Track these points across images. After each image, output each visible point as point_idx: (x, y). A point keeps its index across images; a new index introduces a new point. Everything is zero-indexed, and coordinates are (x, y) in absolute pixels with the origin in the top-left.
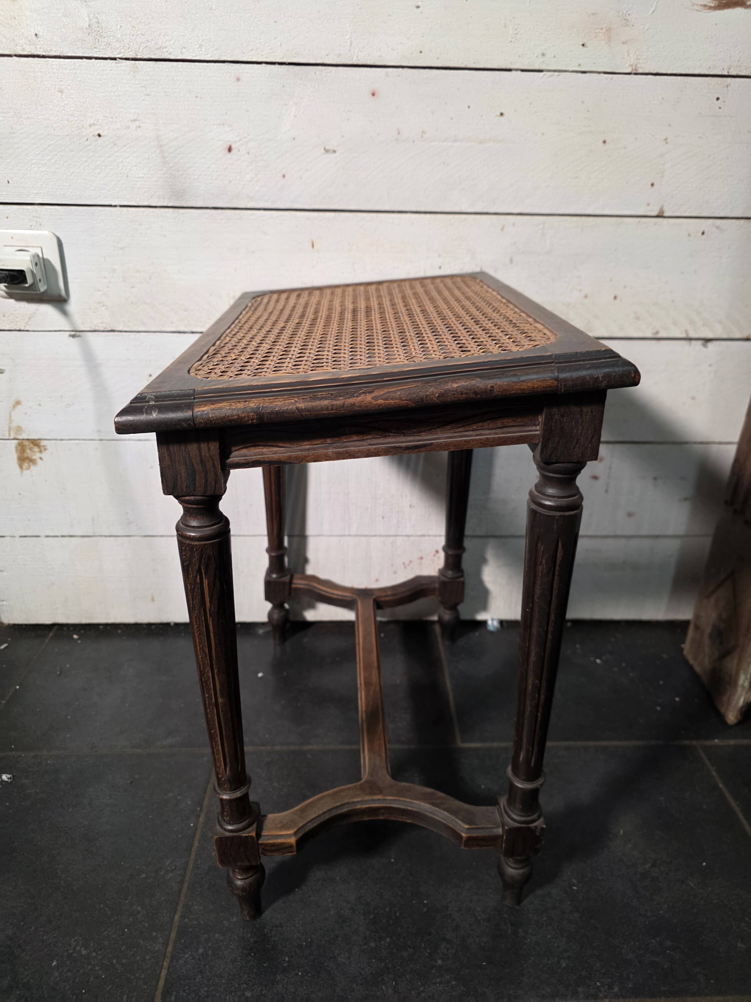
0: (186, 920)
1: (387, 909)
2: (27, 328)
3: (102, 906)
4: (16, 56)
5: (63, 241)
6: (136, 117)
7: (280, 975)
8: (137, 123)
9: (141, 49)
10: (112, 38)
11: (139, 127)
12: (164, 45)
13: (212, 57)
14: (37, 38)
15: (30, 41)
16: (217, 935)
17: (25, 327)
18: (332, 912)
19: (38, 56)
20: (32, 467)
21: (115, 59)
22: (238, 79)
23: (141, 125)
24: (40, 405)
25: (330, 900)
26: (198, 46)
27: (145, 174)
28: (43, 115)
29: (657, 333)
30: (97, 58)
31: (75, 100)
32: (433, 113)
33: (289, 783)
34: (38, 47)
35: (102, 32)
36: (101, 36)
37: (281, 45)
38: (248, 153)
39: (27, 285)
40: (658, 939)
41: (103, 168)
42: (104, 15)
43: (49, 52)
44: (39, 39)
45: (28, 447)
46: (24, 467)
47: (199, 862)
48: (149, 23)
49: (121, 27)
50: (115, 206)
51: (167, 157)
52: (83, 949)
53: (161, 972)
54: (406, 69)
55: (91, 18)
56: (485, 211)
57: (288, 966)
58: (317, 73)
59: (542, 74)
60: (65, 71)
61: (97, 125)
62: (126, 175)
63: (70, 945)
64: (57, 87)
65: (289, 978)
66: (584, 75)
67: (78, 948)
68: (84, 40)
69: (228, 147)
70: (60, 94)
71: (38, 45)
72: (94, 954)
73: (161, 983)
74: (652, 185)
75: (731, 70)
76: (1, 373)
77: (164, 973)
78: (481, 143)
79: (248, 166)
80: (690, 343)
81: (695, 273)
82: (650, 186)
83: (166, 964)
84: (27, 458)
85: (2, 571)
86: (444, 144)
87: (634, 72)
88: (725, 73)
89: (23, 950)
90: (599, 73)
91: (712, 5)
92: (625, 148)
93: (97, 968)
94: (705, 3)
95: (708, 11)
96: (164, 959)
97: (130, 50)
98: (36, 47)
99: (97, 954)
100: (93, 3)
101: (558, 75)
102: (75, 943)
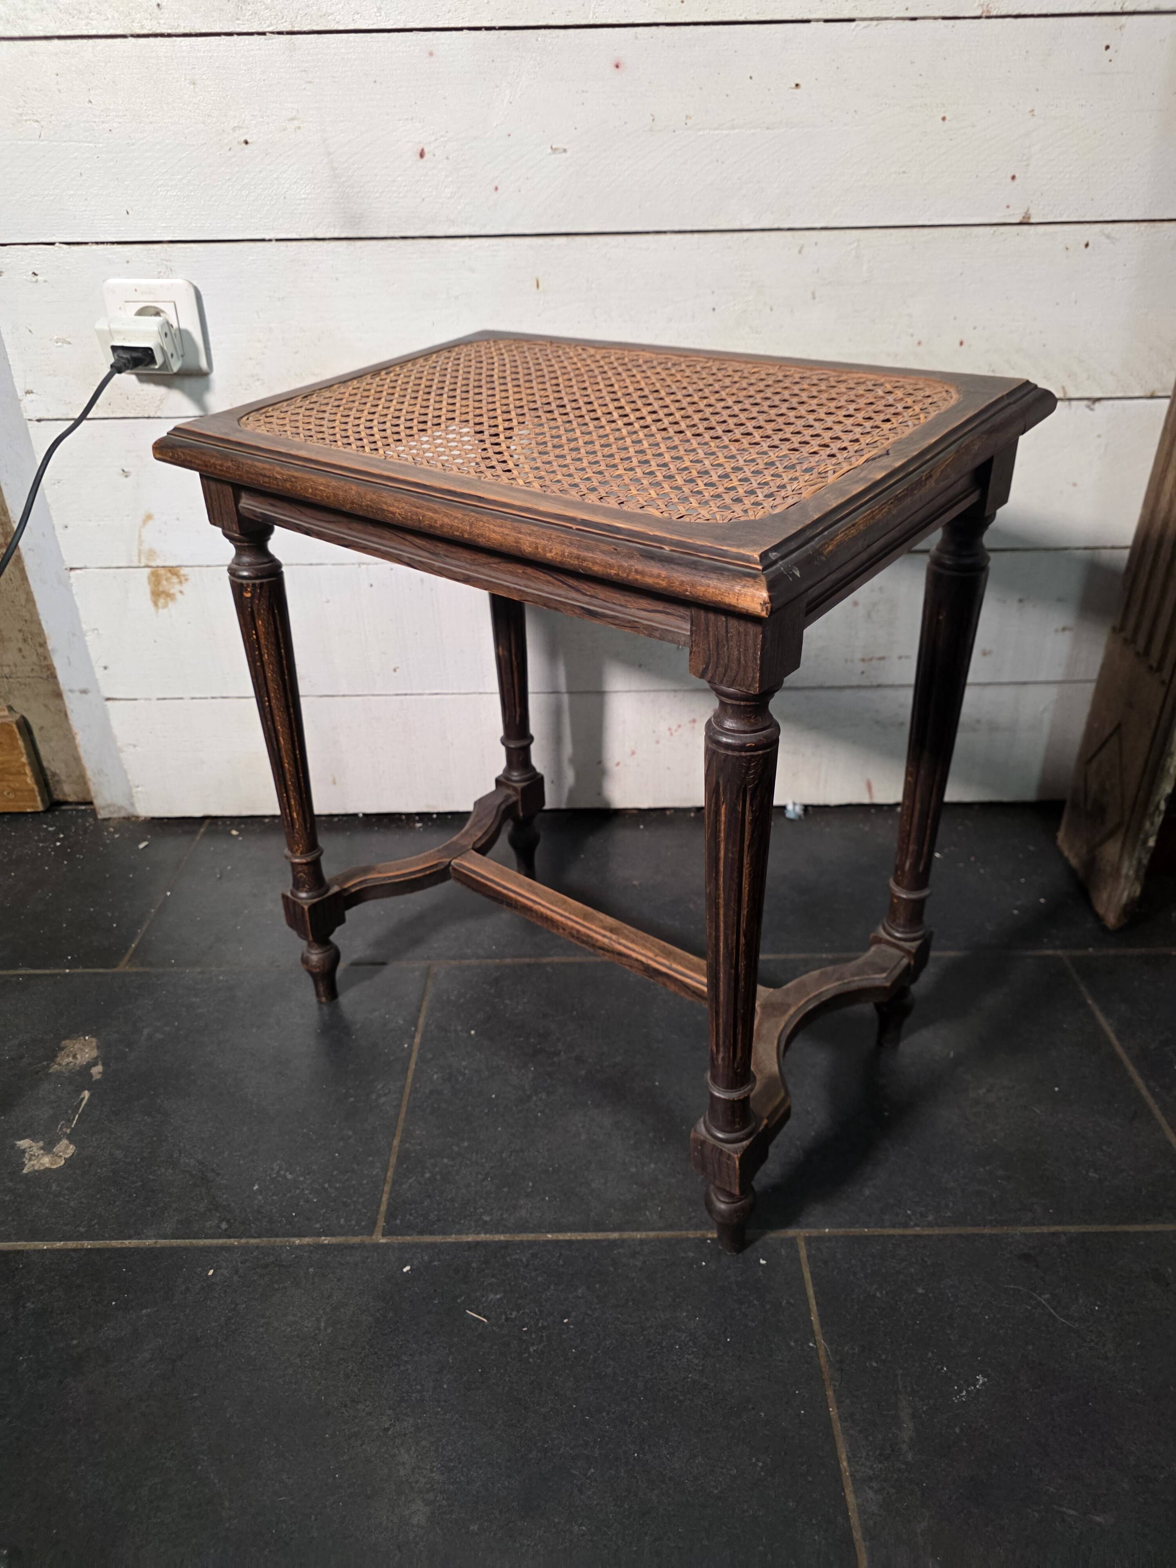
0: (407, 1145)
2: (158, 415)
4: (133, 36)
5: (202, 293)
6: (294, 113)
7: (523, 1200)
8: (296, 122)
9: (299, 18)
10: (259, 4)
11: (299, 128)
12: (329, 11)
13: (394, 24)
14: (160, 10)
15: (151, 16)
16: (445, 1161)
17: (156, 412)
18: (583, 1137)
19: (162, 35)
20: (171, 605)
21: (264, 34)
22: (431, 54)
23: (301, 126)
24: (178, 519)
25: (580, 1126)
26: (375, 11)
27: (308, 194)
28: (170, 117)
30: (239, 34)
31: (212, 94)
32: (701, 89)
34: (162, 21)
37: (488, 3)
38: (448, 158)
40: (988, 1168)
41: (252, 187)
43: (176, 29)
44: (162, 11)
45: (164, 577)
46: (160, 604)
47: (418, 1085)
50: (270, 240)
51: (337, 169)
52: (288, 1173)
53: (381, 1196)
54: (661, 28)
56: (776, 226)
57: (532, 1191)
58: (539, 39)
59: (853, 24)
60: (198, 54)
61: (242, 128)
62: (283, 197)
63: (272, 1169)
64: (188, 77)
66: (913, 22)
67: (282, 1172)
68: (222, 10)
69: (419, 151)
70: (192, 87)
71: (161, 19)
72: (301, 1179)
73: (383, 1208)
74: (1013, 178)
75: (1125, 5)
76: (126, 476)
77: (385, 1197)
78: (768, 128)
79: (447, 176)
80: (1070, 405)
81: (1076, 302)
82: (1009, 179)
83: (387, 1188)
84: (163, 592)
85: (135, 746)
86: (716, 132)
87: (984, 15)
88: (1118, 9)
89: (218, 1174)
90: (935, 18)
92: (973, 126)
93: (307, 1192)
96: (384, 1184)
97: (284, 21)
98: (159, 23)
99: (305, 1178)
101: (877, 25)
102: (277, 1167)
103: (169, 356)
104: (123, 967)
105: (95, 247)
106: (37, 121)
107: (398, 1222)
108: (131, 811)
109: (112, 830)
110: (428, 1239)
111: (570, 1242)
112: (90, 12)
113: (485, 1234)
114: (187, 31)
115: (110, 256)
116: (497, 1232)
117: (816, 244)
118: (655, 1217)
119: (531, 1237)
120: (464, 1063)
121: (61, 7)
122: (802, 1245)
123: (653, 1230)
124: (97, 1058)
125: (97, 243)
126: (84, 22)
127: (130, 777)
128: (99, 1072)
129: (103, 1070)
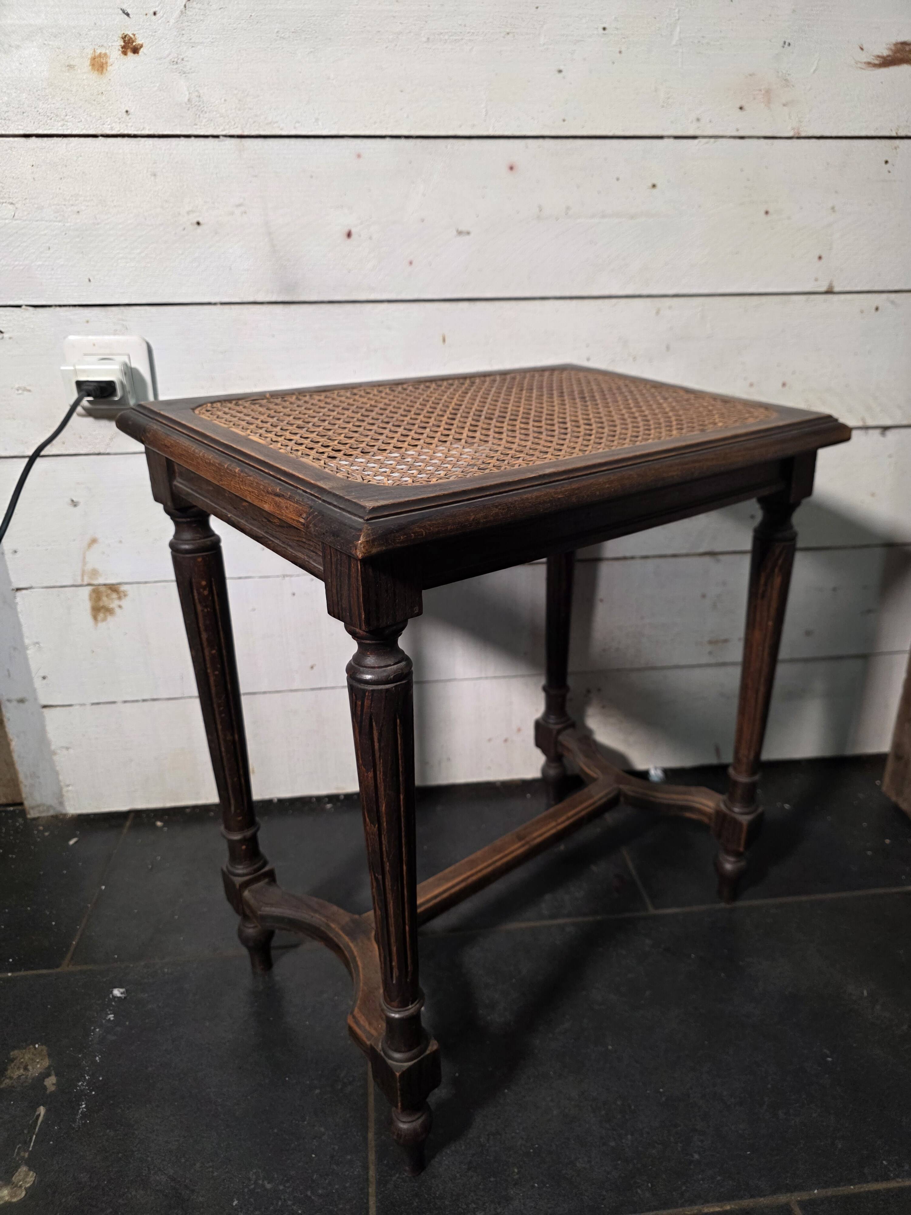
0: (383, 1137)
1: (619, 1103)
2: (108, 451)
3: (276, 1131)
4: (103, 136)
5: (152, 346)
6: (241, 201)
7: (512, 1189)
8: (242, 207)
9: (248, 125)
10: (215, 113)
11: (245, 212)
12: (274, 121)
13: (330, 132)
14: (129, 115)
15: (119, 119)
17: (107, 447)
18: (555, 1112)
19: (129, 136)
20: (109, 619)
21: (217, 137)
22: (359, 156)
23: (247, 211)
24: (121, 542)
25: (549, 1099)
26: (314, 120)
27: (250, 266)
28: (133, 202)
30: (197, 136)
31: (171, 184)
32: (578, 187)
34: (129, 125)
35: (204, 107)
36: (202, 111)
37: (408, 117)
38: (370, 238)
39: (116, 399)
41: (203, 260)
42: (206, 88)
43: (141, 131)
44: (130, 116)
45: (105, 594)
46: (99, 619)
48: (258, 96)
49: (225, 100)
50: (215, 304)
51: (276, 245)
52: (266, 1182)
53: (368, 1200)
54: (547, 140)
55: (191, 91)
56: (638, 293)
57: (519, 1178)
58: (448, 147)
59: (696, 141)
60: (160, 152)
61: (195, 211)
62: (229, 268)
63: (250, 1180)
64: (150, 170)
65: (524, 1192)
66: (742, 141)
67: (260, 1182)
68: (183, 117)
69: (347, 232)
70: (153, 178)
71: (128, 123)
74: (820, 258)
75: (899, 132)
76: (75, 506)
78: (632, 218)
79: (370, 253)
80: (867, 432)
81: (870, 353)
82: (816, 259)
83: (372, 1190)
84: (103, 607)
85: (68, 748)
86: (591, 220)
87: (797, 135)
88: (894, 134)
89: (193, 1191)
90: (758, 138)
91: (877, 62)
92: (789, 218)
93: (290, 1203)
94: (869, 60)
95: (873, 68)
96: (368, 1185)
97: (235, 126)
98: (127, 126)
99: (285, 1186)
100: (193, 74)
101: (715, 142)
102: (254, 1177)
104: (67, 966)
105: (58, 309)
106: (12, 204)
108: (59, 809)
109: (41, 828)
112: (66, 115)
114: (152, 133)
115: (70, 317)
117: (670, 308)
121: (41, 111)
124: (49, 1068)
125: (60, 306)
126: (60, 124)
127: (60, 777)
128: (53, 1084)
129: (57, 1081)
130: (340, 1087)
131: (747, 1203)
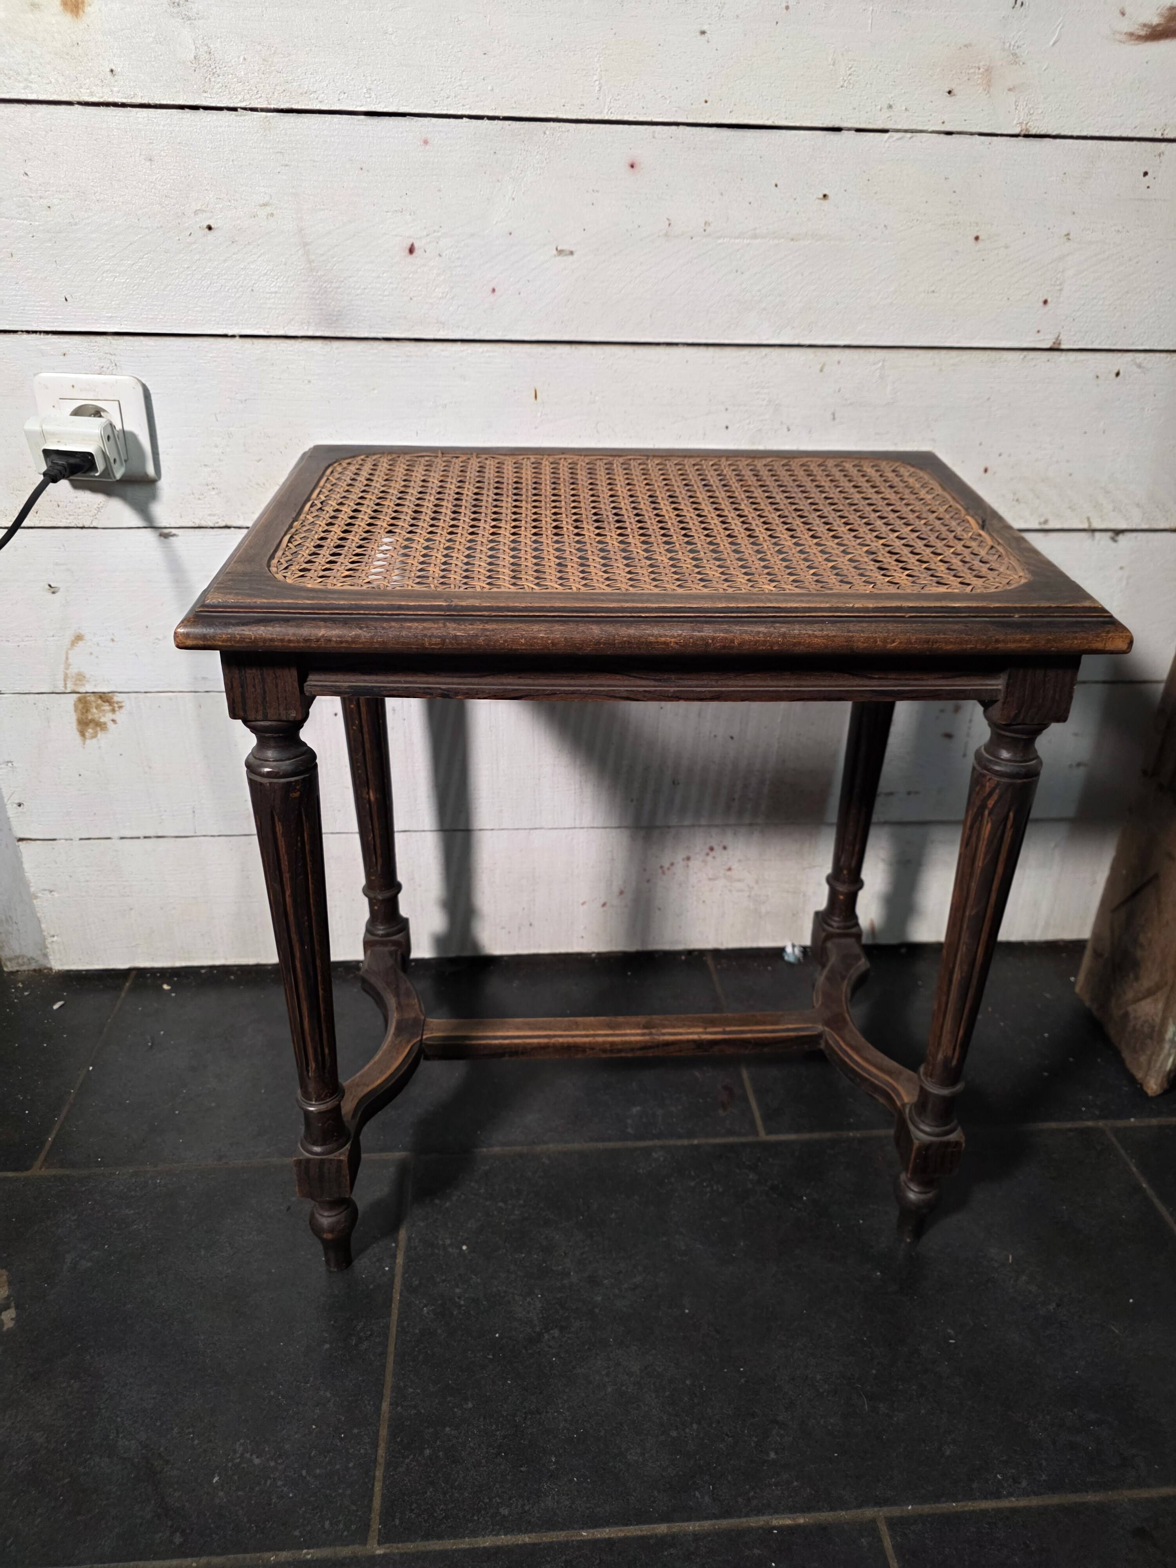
0: (399, 1408)
1: (688, 1382)
2: (94, 524)
3: (272, 1393)
4: (80, 103)
5: (151, 391)
6: (267, 199)
7: (546, 1482)
8: (268, 208)
9: (276, 94)
10: (230, 76)
11: (272, 215)
12: (312, 90)
13: (386, 107)
14: (114, 75)
15: (102, 81)
16: (448, 1429)
17: (92, 522)
18: (609, 1390)
19: (115, 105)
20: (100, 735)
21: (234, 109)
22: (426, 142)
23: (275, 212)
24: (113, 640)
25: (604, 1373)
26: (364, 91)
27: (280, 287)
28: (121, 196)
29: (1046, 522)
30: (206, 108)
31: (172, 172)
32: (722, 194)
33: (521, 1202)
34: (115, 89)
35: (216, 67)
36: (213, 74)
37: (492, 90)
38: (440, 255)
39: (99, 472)
41: (216, 277)
42: (219, 41)
43: (132, 98)
44: (116, 77)
45: (94, 705)
46: (87, 735)
47: (405, 1323)
48: (289, 55)
49: (245, 59)
50: (233, 337)
51: (313, 261)
52: (254, 1456)
53: (373, 1485)
54: (681, 128)
55: (198, 45)
56: (796, 342)
57: (557, 1469)
58: (548, 133)
59: (887, 135)
60: (157, 128)
61: (205, 211)
62: (250, 289)
63: (235, 1452)
64: (144, 152)
65: (560, 1486)
66: (949, 137)
67: (248, 1456)
68: (187, 80)
69: (409, 246)
70: (148, 163)
71: (114, 86)
72: (272, 1464)
73: (377, 1503)
74: (1045, 302)
75: (1166, 132)
76: (53, 593)
77: (378, 1487)
78: (792, 240)
79: (438, 275)
80: (1093, 536)
81: (1104, 432)
82: (1041, 304)
83: (379, 1473)
84: (92, 721)
85: (51, 892)
86: (737, 241)
87: (1023, 133)
88: (1158, 136)
89: (167, 1462)
90: (972, 134)
91: (1143, 33)
92: (1007, 247)
93: (280, 1483)
94: (1131, 30)
95: (1137, 42)
96: (376, 1467)
97: (258, 96)
98: (112, 91)
99: (276, 1462)
100: (202, 21)
101: (911, 138)
102: (241, 1449)
103: (112, 461)
104: (38, 1170)
105: (25, 336)
107: (397, 1522)
108: (43, 962)
109: (20, 985)
110: (435, 1545)
111: (610, 1543)
112: (30, 74)
113: (505, 1535)
114: (145, 101)
115: (43, 347)
116: (520, 1531)
117: (839, 362)
118: (707, 1499)
119: (560, 1536)
120: (458, 1290)
122: (884, 1529)
123: (707, 1518)
124: (8, 1298)
125: (28, 332)
126: (22, 85)
127: (43, 926)
128: (12, 1319)
129: (18, 1315)
130: (354, 1343)
131: (825, 1516)
